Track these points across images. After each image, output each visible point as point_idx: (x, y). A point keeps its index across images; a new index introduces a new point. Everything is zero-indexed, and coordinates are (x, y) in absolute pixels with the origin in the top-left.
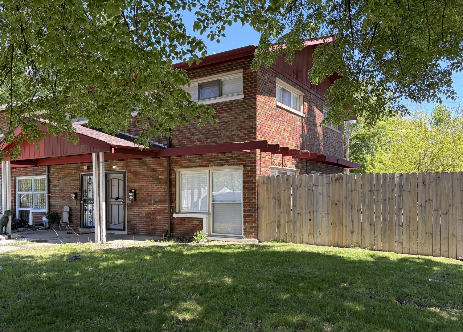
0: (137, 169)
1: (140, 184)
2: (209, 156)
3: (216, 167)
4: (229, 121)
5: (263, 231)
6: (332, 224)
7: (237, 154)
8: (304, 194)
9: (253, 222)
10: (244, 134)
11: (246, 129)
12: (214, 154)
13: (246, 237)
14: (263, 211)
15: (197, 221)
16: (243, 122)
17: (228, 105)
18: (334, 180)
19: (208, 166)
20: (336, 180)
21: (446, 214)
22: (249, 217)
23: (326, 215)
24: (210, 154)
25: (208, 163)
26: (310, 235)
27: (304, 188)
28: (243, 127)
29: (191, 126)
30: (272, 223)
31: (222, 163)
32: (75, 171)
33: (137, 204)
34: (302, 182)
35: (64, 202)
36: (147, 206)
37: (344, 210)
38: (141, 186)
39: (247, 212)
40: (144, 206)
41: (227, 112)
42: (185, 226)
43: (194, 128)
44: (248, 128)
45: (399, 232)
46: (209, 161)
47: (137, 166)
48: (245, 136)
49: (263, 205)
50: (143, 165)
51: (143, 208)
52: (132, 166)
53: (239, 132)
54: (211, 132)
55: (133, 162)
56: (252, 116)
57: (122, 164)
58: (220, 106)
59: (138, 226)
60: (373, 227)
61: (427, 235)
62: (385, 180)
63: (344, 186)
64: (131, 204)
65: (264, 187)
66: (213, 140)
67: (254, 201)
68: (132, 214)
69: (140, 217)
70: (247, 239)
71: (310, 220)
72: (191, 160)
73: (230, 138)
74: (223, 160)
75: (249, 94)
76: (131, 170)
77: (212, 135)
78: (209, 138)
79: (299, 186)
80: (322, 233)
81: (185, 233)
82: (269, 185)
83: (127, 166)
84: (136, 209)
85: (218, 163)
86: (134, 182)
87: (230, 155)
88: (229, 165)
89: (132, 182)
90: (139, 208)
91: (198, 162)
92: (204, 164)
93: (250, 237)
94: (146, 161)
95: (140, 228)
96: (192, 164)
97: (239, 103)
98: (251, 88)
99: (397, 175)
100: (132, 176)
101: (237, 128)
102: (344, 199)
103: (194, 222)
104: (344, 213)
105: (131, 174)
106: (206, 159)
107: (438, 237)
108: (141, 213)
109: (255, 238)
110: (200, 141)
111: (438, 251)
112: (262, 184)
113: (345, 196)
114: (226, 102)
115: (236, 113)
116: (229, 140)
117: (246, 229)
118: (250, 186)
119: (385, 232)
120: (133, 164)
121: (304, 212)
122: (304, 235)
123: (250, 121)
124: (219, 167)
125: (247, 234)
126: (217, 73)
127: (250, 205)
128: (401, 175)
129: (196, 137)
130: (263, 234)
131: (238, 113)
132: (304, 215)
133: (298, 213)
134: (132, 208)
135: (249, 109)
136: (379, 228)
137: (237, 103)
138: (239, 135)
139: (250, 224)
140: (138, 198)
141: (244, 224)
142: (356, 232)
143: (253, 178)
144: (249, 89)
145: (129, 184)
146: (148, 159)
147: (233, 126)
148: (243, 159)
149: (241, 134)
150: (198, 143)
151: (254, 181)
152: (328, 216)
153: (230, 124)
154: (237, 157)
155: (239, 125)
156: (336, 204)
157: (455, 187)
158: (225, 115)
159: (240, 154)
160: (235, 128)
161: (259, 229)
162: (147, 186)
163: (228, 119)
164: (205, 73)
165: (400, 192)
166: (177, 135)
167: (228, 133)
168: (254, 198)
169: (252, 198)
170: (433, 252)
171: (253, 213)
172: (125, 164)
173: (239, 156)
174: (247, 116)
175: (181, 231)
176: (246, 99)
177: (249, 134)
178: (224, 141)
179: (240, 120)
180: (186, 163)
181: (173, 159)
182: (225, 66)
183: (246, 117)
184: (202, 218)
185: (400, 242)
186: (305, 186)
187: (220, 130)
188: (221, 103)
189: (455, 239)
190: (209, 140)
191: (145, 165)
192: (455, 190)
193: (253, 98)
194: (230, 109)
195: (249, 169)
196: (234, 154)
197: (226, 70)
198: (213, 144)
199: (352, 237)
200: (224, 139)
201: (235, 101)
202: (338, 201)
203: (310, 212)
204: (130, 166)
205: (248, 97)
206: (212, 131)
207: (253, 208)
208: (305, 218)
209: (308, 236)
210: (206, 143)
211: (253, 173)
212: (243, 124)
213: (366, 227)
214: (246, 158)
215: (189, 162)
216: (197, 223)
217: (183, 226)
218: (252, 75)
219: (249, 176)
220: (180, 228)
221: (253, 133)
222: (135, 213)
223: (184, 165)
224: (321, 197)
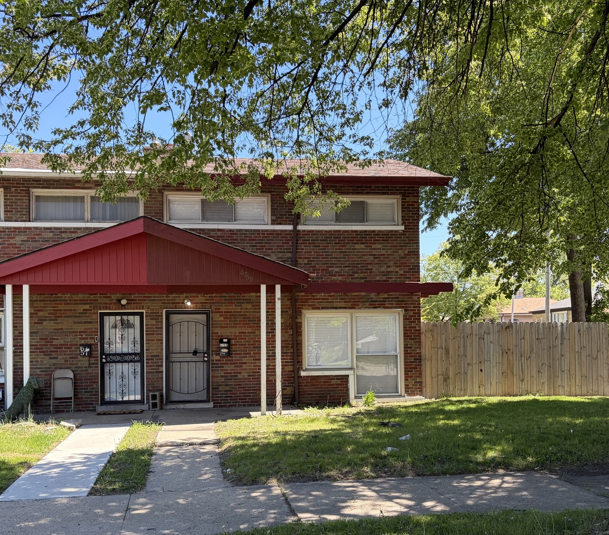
0: (233, 308)
1: (237, 331)
2: (357, 295)
3: (366, 310)
4: (384, 255)
5: (428, 386)
6: (502, 373)
7: (395, 295)
8: (474, 343)
9: (418, 377)
10: (404, 272)
11: (406, 266)
12: (363, 293)
13: (409, 395)
14: (428, 363)
15: (337, 379)
16: (403, 258)
17: (382, 235)
18: (504, 328)
19: (354, 308)
20: (506, 328)
21: (596, 359)
22: (412, 371)
23: (497, 364)
24: (357, 294)
25: (355, 305)
26: (481, 386)
27: (474, 336)
28: (403, 263)
29: (329, 255)
30: (439, 376)
31: (376, 304)
32: (87, 307)
33: (232, 360)
34: (472, 330)
35: (54, 361)
36: (252, 363)
37: (515, 358)
38: (239, 333)
39: (409, 365)
40: (246, 363)
41: (381, 243)
42: (319, 388)
43: (334, 258)
44: (410, 266)
45: (562, 377)
46: (357, 302)
47: (232, 303)
48: (406, 275)
49: (427, 356)
50: (244, 303)
51: (244, 366)
52: (222, 303)
53: (398, 269)
54: (359, 266)
55: (226, 296)
56: (415, 252)
57: (201, 298)
58: (371, 235)
59: (234, 394)
60: (540, 374)
61: (583, 378)
62: (550, 328)
63: (514, 334)
64: (220, 361)
65: (429, 335)
66: (362, 275)
67: (418, 351)
68: (221, 376)
69: (237, 379)
70: (410, 397)
71: (481, 370)
72: (328, 299)
73: (385, 275)
74: (377, 301)
75: (410, 226)
76: (219, 309)
77: (360, 269)
78: (356, 273)
79: (469, 333)
80: (494, 383)
81: (319, 397)
82: (435, 333)
83: (213, 303)
84: (229, 368)
85: (369, 305)
86: (227, 327)
87: (386, 296)
88: (385, 308)
89: (221, 327)
90: (235, 367)
91: (340, 302)
92: (349, 305)
93: (414, 395)
94: (249, 296)
95: (238, 397)
96: (330, 305)
97: (397, 235)
98: (412, 220)
99: (559, 324)
100: (222, 318)
101: (395, 263)
102: (514, 348)
103: (333, 382)
104: (514, 362)
105: (220, 316)
106: (352, 299)
107: (591, 379)
108: (241, 373)
109: (420, 395)
110: (342, 275)
111: (591, 391)
112: (426, 331)
113: (514, 344)
114: (380, 231)
115: (394, 246)
116: (384, 278)
117: (408, 385)
118: (412, 333)
119: (550, 378)
120: (225, 300)
121: (474, 362)
122: (474, 387)
123: (412, 258)
124: (371, 310)
125: (410, 390)
126: (368, 193)
127: (413, 356)
128: (562, 324)
129: (337, 270)
130: (428, 389)
131: (397, 246)
132: (474, 366)
133: (468, 364)
134: (223, 367)
135: (410, 243)
136: (546, 375)
137: (394, 235)
138: (397, 272)
139: (414, 379)
140: (234, 351)
141: (406, 380)
142: (526, 380)
143: (417, 325)
144: (410, 220)
145: (216, 330)
146: (252, 294)
147: (390, 261)
148: (403, 301)
149: (401, 272)
150: (340, 278)
151: (417, 328)
152: (499, 365)
153: (386, 258)
154: (395, 298)
155: (398, 261)
156: (506, 352)
157: (601, 336)
158: (379, 246)
159: (400, 295)
160: (392, 263)
161: (424, 384)
162: (251, 333)
163: (383, 252)
164: (350, 190)
165: (562, 340)
166: (305, 264)
167: (383, 269)
168: (418, 348)
169: (416, 348)
170: (587, 392)
171: (418, 365)
172: (207, 300)
173: (398, 298)
174: (408, 252)
175: (313, 394)
176: (407, 232)
177: (410, 272)
178: (378, 278)
179: (399, 255)
180: (321, 302)
181: (298, 296)
182: (379, 187)
183: (406, 252)
184: (348, 376)
185: (563, 387)
186: (476, 335)
187: (371, 264)
188: (374, 231)
189: (602, 380)
190: (356, 275)
191: (247, 303)
192: (601, 338)
193: (416, 232)
194: (385, 240)
195: (411, 313)
196: (392, 295)
197: (379, 193)
198: (363, 281)
199: (522, 385)
200: (377, 275)
201: (392, 231)
202: (509, 350)
203: (480, 362)
204: (217, 303)
205: (408, 229)
206: (360, 264)
207: (417, 359)
208: (476, 368)
209: (479, 387)
210: (352, 278)
211: (417, 319)
212: (403, 261)
213: (534, 373)
214: (408, 301)
215: (327, 302)
216: (339, 382)
217: (316, 388)
218: (414, 205)
219: (412, 322)
220: (311, 391)
221: (416, 272)
222: (228, 373)
223: (317, 305)
224: (492, 345)
